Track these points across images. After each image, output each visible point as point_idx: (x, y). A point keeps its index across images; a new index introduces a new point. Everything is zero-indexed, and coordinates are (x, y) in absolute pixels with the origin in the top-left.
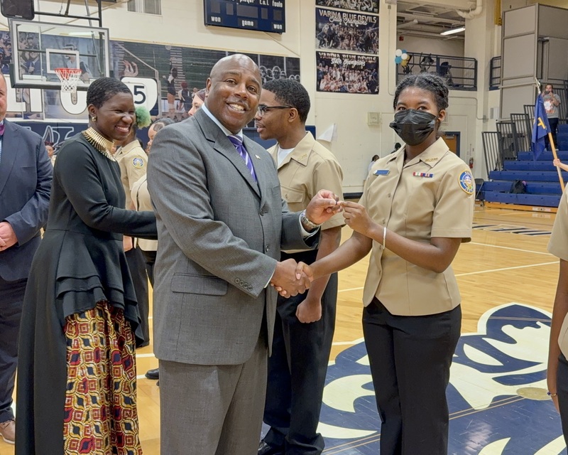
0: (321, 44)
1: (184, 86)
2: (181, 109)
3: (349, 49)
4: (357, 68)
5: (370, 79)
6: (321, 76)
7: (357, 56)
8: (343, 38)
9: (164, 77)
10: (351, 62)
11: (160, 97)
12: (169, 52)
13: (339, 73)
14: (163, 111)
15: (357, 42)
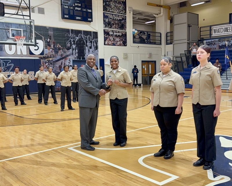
0: (105, 27)
1: (54, 43)
2: (53, 52)
3: (116, 29)
4: (119, 36)
5: (124, 40)
6: (106, 39)
7: (119, 31)
8: (113, 24)
9: (46, 39)
10: (117, 34)
11: (45, 48)
12: (48, 29)
13: (112, 38)
14: (46, 53)
15: (119, 26)
